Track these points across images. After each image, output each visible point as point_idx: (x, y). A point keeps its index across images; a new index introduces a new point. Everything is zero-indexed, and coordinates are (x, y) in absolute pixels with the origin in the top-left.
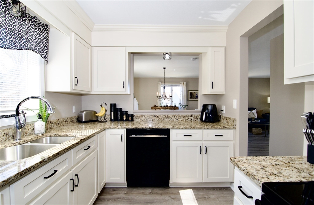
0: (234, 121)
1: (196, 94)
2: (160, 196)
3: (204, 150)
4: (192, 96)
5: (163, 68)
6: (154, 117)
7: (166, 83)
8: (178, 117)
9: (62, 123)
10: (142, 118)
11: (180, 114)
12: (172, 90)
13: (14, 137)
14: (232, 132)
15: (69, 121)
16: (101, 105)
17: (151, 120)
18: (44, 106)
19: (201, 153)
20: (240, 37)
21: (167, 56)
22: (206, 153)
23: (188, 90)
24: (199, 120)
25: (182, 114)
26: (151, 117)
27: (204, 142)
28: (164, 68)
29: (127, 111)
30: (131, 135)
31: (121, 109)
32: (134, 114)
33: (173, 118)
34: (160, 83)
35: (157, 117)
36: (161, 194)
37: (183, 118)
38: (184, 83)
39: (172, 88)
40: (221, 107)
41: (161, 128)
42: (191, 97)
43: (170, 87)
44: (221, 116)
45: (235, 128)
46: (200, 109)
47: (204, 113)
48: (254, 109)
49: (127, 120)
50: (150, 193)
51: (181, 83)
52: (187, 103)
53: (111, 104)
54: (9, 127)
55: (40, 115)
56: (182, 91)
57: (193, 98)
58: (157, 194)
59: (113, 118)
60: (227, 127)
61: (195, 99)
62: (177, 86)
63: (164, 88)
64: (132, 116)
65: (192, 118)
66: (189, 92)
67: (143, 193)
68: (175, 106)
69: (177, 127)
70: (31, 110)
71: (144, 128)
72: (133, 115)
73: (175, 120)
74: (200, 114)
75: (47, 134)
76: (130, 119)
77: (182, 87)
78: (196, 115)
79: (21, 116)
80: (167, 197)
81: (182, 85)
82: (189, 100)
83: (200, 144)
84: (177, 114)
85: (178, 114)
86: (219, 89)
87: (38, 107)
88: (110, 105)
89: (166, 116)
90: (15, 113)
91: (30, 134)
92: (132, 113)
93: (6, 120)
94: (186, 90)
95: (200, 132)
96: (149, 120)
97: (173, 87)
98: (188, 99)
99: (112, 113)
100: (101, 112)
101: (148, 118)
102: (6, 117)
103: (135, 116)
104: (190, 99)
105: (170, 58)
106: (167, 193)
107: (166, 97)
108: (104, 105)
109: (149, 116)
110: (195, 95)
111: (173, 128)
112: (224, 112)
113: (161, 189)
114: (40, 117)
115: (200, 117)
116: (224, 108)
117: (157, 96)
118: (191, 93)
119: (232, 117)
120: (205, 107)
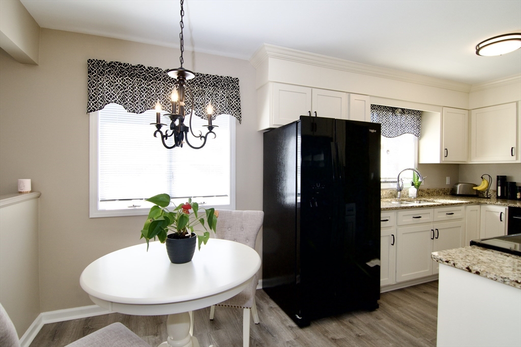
9: (431, 193)
13: (395, 196)
15: (441, 192)
16: (482, 178)
18: (416, 176)
31: (515, 183)
53: (498, 176)
54: (393, 189)
55: (413, 183)
59: (499, 195)
70: (407, 178)
75: (418, 199)
79: (400, 182)
87: (412, 177)
88: (496, 177)
90: (397, 180)
91: (406, 197)
93: (391, 184)
99: (499, 188)
100: (481, 186)
102: (391, 182)
108: (486, 177)
114: (413, 184)
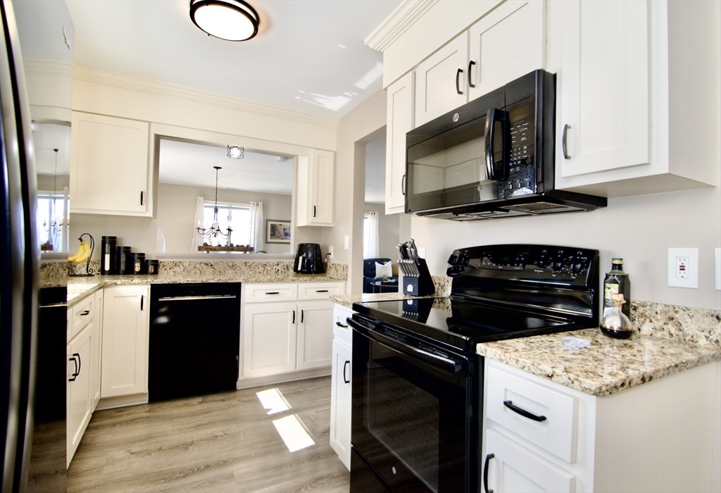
0: (345, 268)
1: (285, 229)
2: (221, 402)
3: (299, 317)
4: (274, 231)
5: (215, 167)
6: (205, 267)
7: (220, 200)
8: (253, 266)
10: (178, 268)
11: (257, 261)
12: (229, 218)
14: (341, 284)
16: (81, 239)
17: (198, 272)
19: (293, 322)
20: (355, 143)
21: (236, 153)
22: (302, 322)
23: (267, 220)
24: (291, 271)
25: (260, 261)
26: (198, 266)
27: (299, 304)
28: (217, 168)
29: (143, 254)
30: (162, 297)
31: (128, 248)
32: (160, 260)
33: (243, 268)
34: (202, 198)
35: (212, 265)
36: (223, 400)
37: (262, 268)
38: (258, 205)
39: (230, 213)
40: (327, 248)
41: (225, 282)
42: (273, 235)
43: (227, 210)
44: (327, 263)
45: (345, 279)
46: (293, 251)
47: (301, 258)
48: (388, 260)
49: (144, 272)
50: (201, 402)
51: (252, 203)
52: (264, 247)
53: (103, 237)
56: (253, 220)
57: (278, 238)
58: (214, 401)
59: (107, 268)
60: (335, 277)
61: (282, 239)
62: (242, 209)
63: (216, 210)
64: (156, 264)
65: (279, 267)
66: (270, 223)
67: (185, 405)
68: (248, 246)
69: (254, 279)
71: (190, 282)
72: (157, 261)
73: (246, 272)
74: (294, 260)
76: (151, 269)
77: (254, 212)
78: (287, 262)
80: (234, 402)
81: (255, 207)
82: (269, 240)
83: (293, 307)
84: (251, 261)
85: (254, 260)
86: (324, 219)
88: (101, 239)
89: (230, 264)
92: (155, 259)
94: (262, 218)
95: (293, 286)
96: (193, 272)
97: (233, 210)
98: (266, 239)
99: (107, 257)
100: (80, 254)
101: (191, 267)
103: (161, 265)
104: (271, 238)
105: (242, 156)
106: (234, 397)
107: (218, 230)
108: (86, 239)
109: (192, 264)
110: (282, 231)
111: (246, 281)
112: (331, 257)
113: (220, 394)
115: (293, 265)
116: (331, 250)
117: (199, 229)
118: (273, 227)
119: (343, 263)
120: (302, 249)
